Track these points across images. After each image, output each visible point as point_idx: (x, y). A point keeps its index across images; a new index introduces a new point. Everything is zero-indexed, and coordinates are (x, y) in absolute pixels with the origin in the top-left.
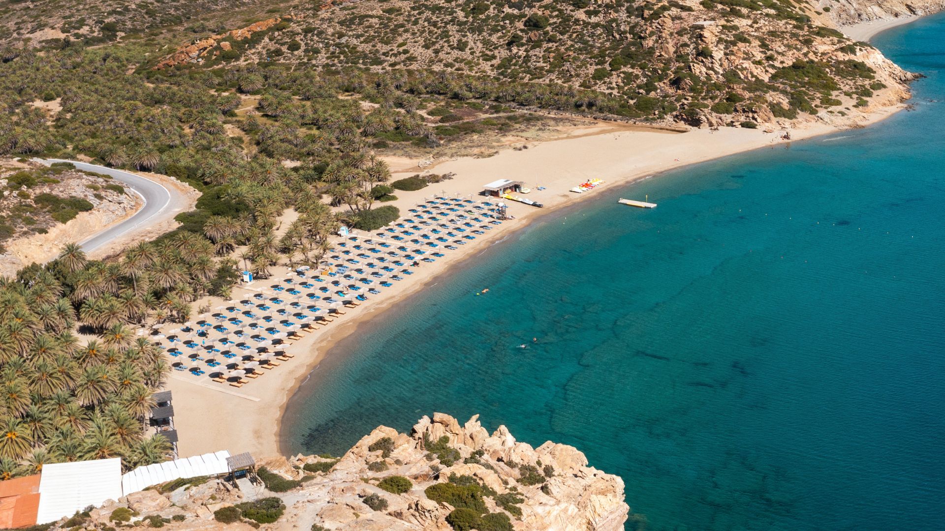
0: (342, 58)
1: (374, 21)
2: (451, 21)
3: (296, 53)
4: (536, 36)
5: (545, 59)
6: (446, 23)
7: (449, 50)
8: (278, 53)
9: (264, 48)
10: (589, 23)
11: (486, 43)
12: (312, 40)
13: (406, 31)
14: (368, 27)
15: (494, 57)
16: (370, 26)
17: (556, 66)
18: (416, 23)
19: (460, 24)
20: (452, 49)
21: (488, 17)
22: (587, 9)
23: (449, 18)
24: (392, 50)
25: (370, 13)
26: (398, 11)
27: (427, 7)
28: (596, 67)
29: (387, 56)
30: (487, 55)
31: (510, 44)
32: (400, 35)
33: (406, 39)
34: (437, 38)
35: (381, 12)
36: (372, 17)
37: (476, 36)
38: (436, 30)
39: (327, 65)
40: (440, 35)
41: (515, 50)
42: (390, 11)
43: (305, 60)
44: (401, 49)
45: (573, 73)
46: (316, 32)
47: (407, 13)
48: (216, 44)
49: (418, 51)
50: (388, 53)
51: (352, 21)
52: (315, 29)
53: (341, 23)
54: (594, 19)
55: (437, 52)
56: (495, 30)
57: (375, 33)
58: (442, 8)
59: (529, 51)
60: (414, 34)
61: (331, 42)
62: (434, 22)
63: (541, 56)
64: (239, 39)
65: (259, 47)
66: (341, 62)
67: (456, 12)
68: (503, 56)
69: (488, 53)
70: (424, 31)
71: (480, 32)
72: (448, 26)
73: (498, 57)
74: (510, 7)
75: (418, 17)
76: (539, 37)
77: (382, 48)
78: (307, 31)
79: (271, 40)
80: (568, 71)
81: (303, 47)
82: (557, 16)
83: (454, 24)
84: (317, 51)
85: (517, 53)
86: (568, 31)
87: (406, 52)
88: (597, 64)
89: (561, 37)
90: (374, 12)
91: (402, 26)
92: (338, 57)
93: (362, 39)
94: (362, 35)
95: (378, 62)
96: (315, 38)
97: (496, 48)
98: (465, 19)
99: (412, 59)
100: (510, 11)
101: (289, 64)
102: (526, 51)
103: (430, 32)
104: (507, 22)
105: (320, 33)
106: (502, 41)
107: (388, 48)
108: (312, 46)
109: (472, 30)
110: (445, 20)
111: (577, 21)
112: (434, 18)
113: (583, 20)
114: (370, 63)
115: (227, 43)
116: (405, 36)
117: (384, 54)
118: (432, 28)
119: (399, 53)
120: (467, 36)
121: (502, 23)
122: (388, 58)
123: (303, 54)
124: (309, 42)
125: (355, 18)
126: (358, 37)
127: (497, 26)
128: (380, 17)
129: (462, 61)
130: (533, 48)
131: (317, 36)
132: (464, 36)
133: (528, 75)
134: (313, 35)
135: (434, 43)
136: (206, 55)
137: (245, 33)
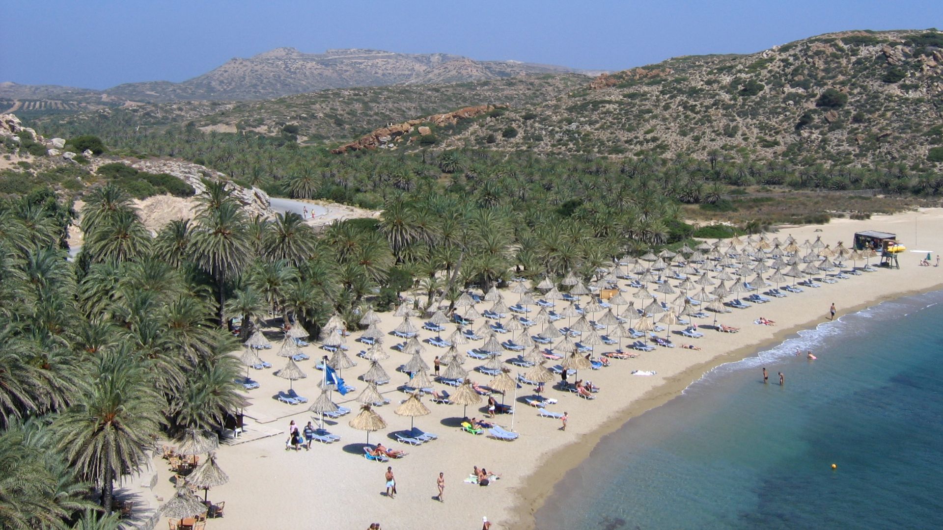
0: (571, 145)
1: (611, 107)
2: (714, 105)
3: (512, 140)
4: (834, 116)
5: (852, 141)
6: (707, 107)
7: (713, 135)
8: (491, 139)
9: (472, 134)
10: (907, 99)
11: (762, 127)
12: (532, 127)
13: (655, 117)
14: (605, 113)
15: (777, 143)
16: (608, 112)
17: (868, 150)
18: (667, 107)
19: (726, 107)
20: (718, 135)
21: (764, 98)
22: (901, 82)
23: (712, 101)
24: (636, 138)
25: (607, 98)
26: (643, 95)
27: (680, 91)
28: (929, 147)
29: (631, 144)
30: (766, 141)
31: (799, 127)
32: (647, 121)
33: (655, 126)
34: (696, 124)
35: (621, 97)
36: (610, 102)
37: (749, 120)
38: (693, 115)
39: (553, 153)
40: (700, 120)
41: (805, 134)
42: (632, 96)
43: (524, 148)
44: (649, 136)
45: (896, 155)
46: (537, 119)
47: (654, 98)
48: (412, 129)
49: (671, 137)
50: (631, 140)
51: (584, 107)
52: (536, 116)
53: (570, 110)
54: (912, 95)
55: (697, 139)
56: (774, 112)
57: (614, 119)
58: (702, 90)
59: (826, 134)
60: (664, 119)
61: (557, 129)
62: (691, 106)
63: (844, 138)
64: (442, 125)
65: (467, 134)
66: (570, 150)
67: (719, 95)
68: (790, 142)
69: (768, 138)
70: (678, 116)
71: (754, 115)
72: (710, 110)
73: (782, 144)
74: (792, 86)
75: (669, 101)
76: (839, 117)
77: (623, 136)
78: (527, 117)
79: (482, 126)
80: (889, 153)
81: (521, 134)
82: (860, 93)
83: (717, 108)
84: (539, 138)
85: (809, 137)
86: (878, 110)
87: (654, 139)
88: (931, 143)
89: (870, 116)
90: (613, 98)
91: (649, 111)
92: (566, 145)
93: (597, 126)
94: (597, 122)
95: (617, 150)
96: (537, 125)
97: (777, 133)
98: (732, 102)
99: (664, 148)
100: (793, 90)
101: (503, 152)
102: (821, 133)
103: (687, 117)
104: (791, 102)
105: (543, 120)
106: (785, 125)
107: (631, 135)
108: (533, 134)
109: (743, 114)
110: (705, 104)
111: (889, 98)
112: (692, 102)
113: (897, 96)
114: (608, 151)
115: (427, 128)
116: (653, 122)
117: (626, 142)
118: (689, 113)
119: (648, 141)
120: (736, 120)
121: (783, 105)
122: (632, 147)
123: (521, 141)
124: (528, 128)
125: (588, 103)
126: (591, 123)
127: (777, 108)
128: (620, 103)
129: (732, 148)
130: (831, 129)
131: (540, 123)
132: (733, 120)
133: (830, 161)
134: (534, 122)
135: (692, 129)
136: (399, 141)
137: (449, 118)
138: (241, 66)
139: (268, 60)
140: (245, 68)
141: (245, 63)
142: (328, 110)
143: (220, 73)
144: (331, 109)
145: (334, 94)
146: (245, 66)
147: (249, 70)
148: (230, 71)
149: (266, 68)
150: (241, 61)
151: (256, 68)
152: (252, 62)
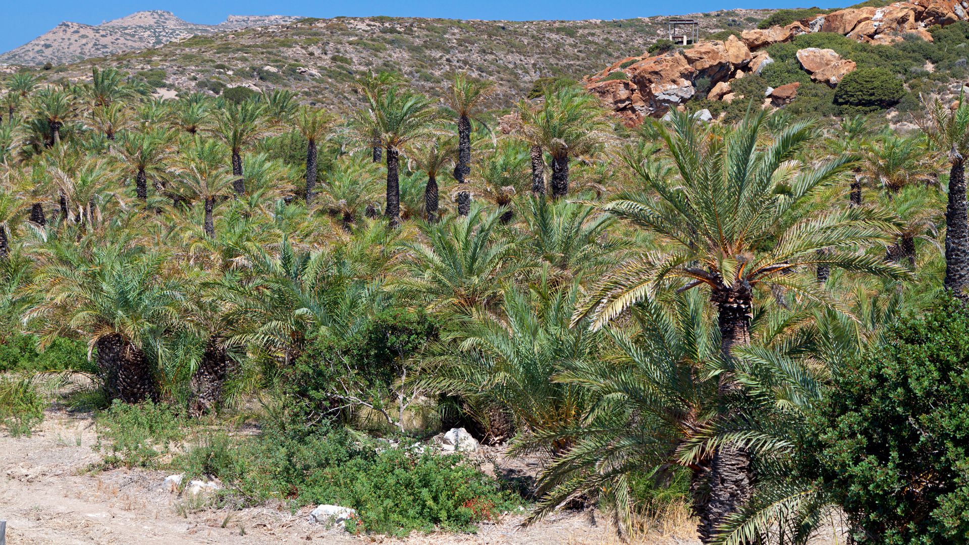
48: (766, 59)
64: (884, 42)
136: (729, 98)
137: (903, 20)
138: (76, 36)
139: (126, 28)
140: (84, 41)
141: (82, 31)
142: (326, 61)
143: (37, 48)
144: (334, 59)
145: (331, 29)
146: (83, 36)
147: (90, 45)
148: (55, 45)
149: (122, 41)
150: (76, 28)
151: (103, 41)
152: (97, 31)
